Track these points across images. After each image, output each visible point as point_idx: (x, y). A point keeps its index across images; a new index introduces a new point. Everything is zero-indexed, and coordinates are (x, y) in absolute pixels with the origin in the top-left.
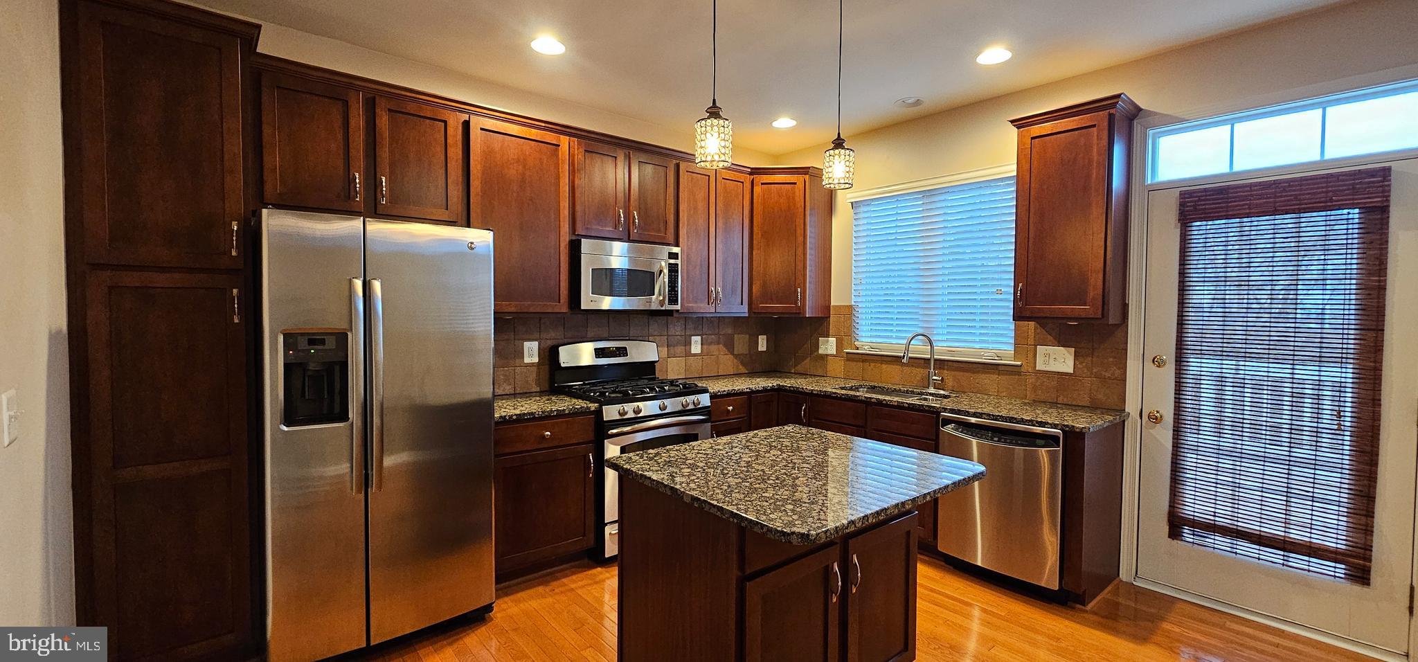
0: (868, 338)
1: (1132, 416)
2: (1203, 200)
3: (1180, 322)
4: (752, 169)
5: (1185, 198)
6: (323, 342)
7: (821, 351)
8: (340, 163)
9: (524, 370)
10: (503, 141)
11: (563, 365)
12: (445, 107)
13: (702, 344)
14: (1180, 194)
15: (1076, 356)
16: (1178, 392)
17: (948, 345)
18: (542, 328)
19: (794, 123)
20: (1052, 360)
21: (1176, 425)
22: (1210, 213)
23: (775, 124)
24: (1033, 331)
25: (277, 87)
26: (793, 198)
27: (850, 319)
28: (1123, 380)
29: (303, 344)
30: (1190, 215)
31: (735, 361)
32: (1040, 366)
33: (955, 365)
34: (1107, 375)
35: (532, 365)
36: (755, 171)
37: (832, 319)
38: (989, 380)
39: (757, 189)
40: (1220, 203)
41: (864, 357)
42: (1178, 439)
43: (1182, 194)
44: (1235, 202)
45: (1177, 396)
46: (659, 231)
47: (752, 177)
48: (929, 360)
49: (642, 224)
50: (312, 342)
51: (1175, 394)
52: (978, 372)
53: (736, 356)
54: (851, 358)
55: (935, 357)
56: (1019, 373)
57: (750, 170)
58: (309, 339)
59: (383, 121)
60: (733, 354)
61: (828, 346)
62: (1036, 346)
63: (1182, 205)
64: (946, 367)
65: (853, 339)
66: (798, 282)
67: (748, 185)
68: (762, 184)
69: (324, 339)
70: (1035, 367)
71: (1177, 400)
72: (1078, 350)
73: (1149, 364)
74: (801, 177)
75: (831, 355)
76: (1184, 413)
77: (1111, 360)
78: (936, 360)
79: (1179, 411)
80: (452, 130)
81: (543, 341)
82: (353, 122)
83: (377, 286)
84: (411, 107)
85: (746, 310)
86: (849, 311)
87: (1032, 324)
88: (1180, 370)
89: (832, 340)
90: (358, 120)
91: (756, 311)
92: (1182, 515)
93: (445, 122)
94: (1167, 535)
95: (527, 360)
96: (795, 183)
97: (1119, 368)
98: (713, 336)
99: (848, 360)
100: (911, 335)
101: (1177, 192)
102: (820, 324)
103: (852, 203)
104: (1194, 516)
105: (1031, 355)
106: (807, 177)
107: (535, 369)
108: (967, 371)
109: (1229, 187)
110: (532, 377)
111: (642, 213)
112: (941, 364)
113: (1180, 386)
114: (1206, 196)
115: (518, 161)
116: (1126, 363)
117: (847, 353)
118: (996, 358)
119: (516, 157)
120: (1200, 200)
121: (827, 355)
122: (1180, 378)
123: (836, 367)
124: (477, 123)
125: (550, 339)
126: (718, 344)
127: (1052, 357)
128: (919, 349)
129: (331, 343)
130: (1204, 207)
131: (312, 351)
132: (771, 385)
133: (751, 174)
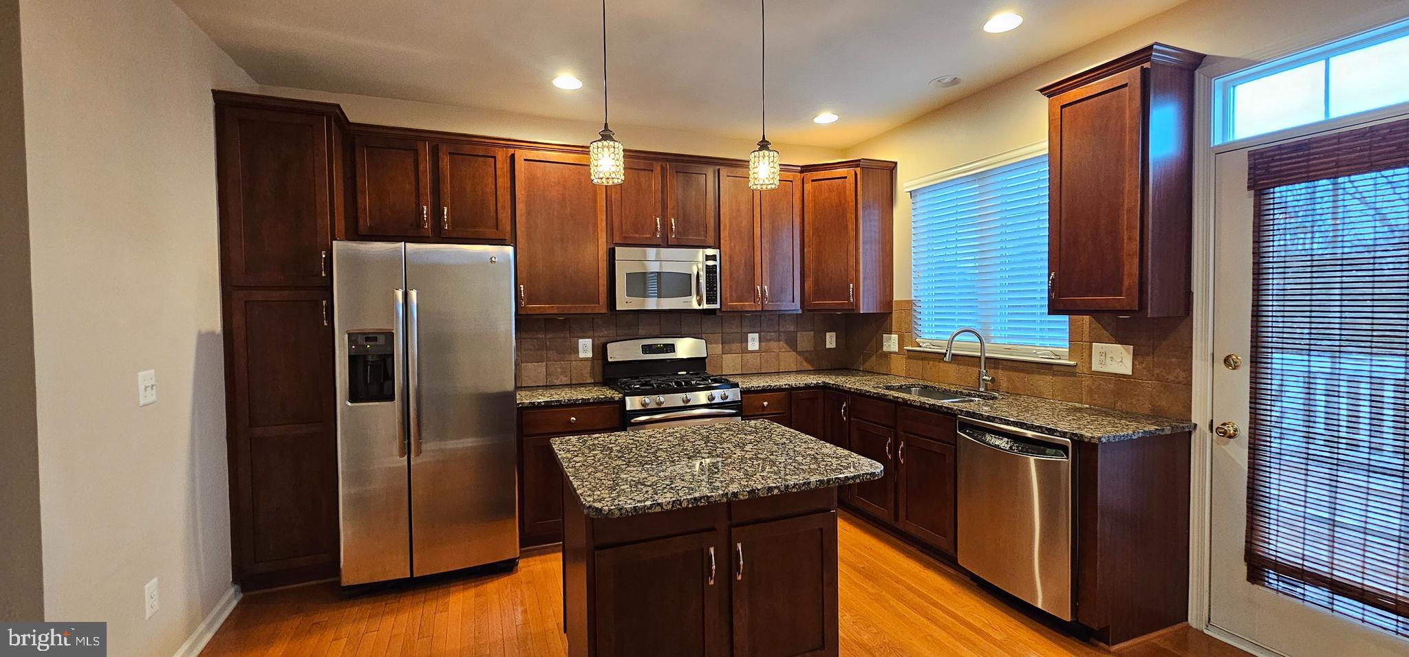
0: (930, 336)
1: (1200, 429)
2: (1277, 160)
3: (1255, 314)
4: (802, 167)
5: (1255, 159)
6: (375, 339)
7: (885, 349)
8: (413, 199)
9: (579, 364)
10: (545, 167)
11: (610, 360)
12: (494, 145)
13: (760, 342)
14: (1249, 155)
15: (1135, 355)
16: (1253, 401)
17: (1001, 344)
18: (595, 326)
19: (835, 118)
20: (1108, 360)
21: (1252, 441)
22: (1287, 176)
23: (816, 120)
24: (1088, 326)
25: (366, 146)
26: (845, 193)
27: (910, 314)
28: (1189, 384)
29: (361, 340)
30: (1261, 180)
31: (799, 357)
32: (1096, 367)
33: (1009, 363)
34: (1171, 378)
35: (586, 359)
36: (806, 169)
37: (895, 315)
38: (1044, 382)
39: (808, 187)
40: (1299, 162)
41: (923, 355)
42: (1254, 459)
43: (1251, 155)
44: (1319, 158)
45: (1253, 405)
46: (698, 234)
47: (803, 175)
48: (979, 358)
49: (681, 230)
50: (367, 339)
51: (1250, 402)
52: (1032, 372)
53: (799, 353)
54: (913, 355)
55: (987, 355)
56: (1073, 374)
57: (800, 169)
58: (366, 338)
59: (445, 162)
60: (796, 351)
61: (891, 343)
62: (1091, 343)
63: (1252, 168)
64: (1000, 366)
65: (914, 336)
66: (850, 277)
67: (798, 183)
68: (813, 181)
69: (376, 337)
70: (1091, 367)
71: (1253, 411)
72: (1137, 347)
73: (1219, 365)
74: (852, 170)
75: (895, 353)
76: (1262, 427)
77: (1174, 360)
78: (987, 358)
79: (1256, 424)
80: (500, 163)
81: (596, 339)
82: (421, 168)
83: (413, 294)
84: (467, 149)
85: (798, 307)
86: (909, 305)
87: (1087, 318)
88: (1256, 373)
89: (895, 337)
90: (426, 165)
91: (809, 308)
92: (1260, 553)
93: (495, 157)
94: (1245, 577)
95: (582, 355)
96: (846, 177)
97: (1184, 371)
98: (772, 334)
99: (909, 358)
100: (956, 331)
101: (1245, 152)
102: (881, 320)
103: (910, 192)
104: (1276, 556)
105: (1086, 355)
106: (858, 170)
107: (589, 364)
108: (1022, 371)
109: (1310, 142)
110: (587, 370)
111: (680, 219)
112: (994, 363)
113: (1256, 393)
114: (1281, 154)
115: (559, 183)
116: (1192, 363)
117: (908, 351)
118: (1053, 357)
119: (557, 180)
120: (1273, 161)
121: (890, 353)
122: (1256, 383)
123: (898, 365)
124: (521, 155)
125: (603, 337)
126: (779, 340)
127: (1109, 356)
128: (967, 345)
129: (381, 340)
130: (1279, 168)
131: (368, 346)
132: (815, 382)
133: (801, 172)
